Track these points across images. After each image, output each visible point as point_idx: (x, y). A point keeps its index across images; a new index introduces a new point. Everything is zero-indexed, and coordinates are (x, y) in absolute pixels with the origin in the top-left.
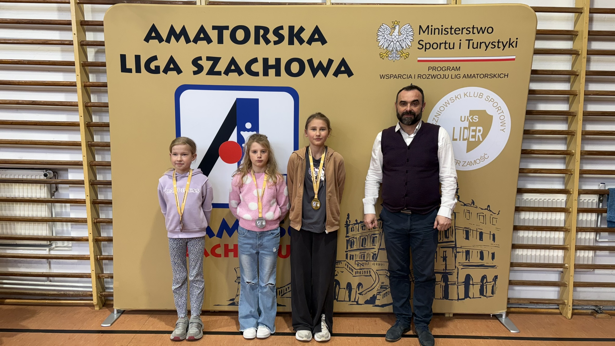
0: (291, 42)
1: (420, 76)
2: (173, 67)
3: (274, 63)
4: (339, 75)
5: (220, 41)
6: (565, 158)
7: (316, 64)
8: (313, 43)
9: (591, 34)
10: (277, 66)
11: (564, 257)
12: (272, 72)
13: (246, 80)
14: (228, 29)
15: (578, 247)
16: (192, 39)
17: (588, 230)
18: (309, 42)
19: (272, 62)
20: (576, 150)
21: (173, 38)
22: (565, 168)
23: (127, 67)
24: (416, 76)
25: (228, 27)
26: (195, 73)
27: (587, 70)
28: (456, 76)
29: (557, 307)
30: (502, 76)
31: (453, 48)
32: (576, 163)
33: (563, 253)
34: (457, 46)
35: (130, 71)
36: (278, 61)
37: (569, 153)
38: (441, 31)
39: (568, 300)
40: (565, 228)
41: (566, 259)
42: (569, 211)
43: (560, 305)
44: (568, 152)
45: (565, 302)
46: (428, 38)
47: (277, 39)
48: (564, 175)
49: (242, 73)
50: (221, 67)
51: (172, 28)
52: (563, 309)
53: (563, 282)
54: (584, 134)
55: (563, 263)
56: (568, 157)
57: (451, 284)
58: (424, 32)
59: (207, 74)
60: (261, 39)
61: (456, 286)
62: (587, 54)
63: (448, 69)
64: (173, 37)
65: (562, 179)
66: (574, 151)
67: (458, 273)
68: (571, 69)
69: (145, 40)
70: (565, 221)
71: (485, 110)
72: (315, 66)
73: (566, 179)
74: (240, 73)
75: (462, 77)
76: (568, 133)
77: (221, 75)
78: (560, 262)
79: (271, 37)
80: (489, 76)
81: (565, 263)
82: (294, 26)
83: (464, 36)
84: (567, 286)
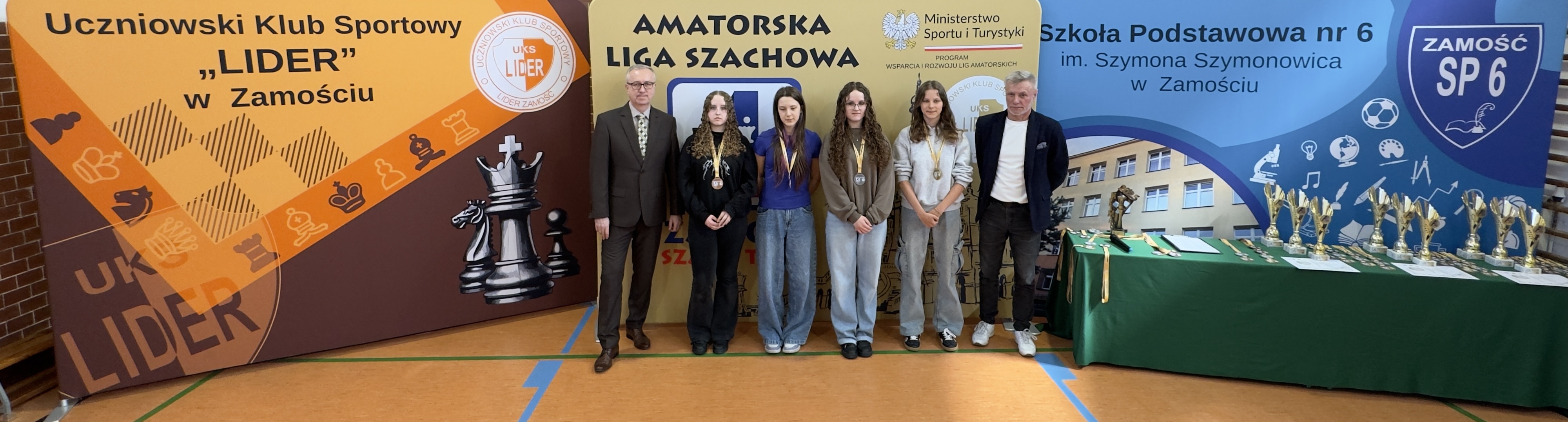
0: (793, 32)
1: (927, 66)
2: (665, 59)
3: (775, 54)
4: (844, 65)
5: (717, 31)
7: (819, 55)
8: (816, 33)
10: (778, 57)
12: (772, 63)
13: (745, 71)
14: (725, 19)
16: (686, 29)
18: (812, 32)
19: (772, 53)
21: (665, 29)
23: (615, 60)
24: (924, 66)
25: (725, 16)
26: (689, 65)
28: (964, 65)
30: (1010, 64)
31: (961, 37)
34: (964, 35)
35: (617, 64)
36: (779, 51)
38: (947, 20)
46: (934, 27)
47: (777, 29)
49: (741, 65)
50: (718, 58)
51: (664, 18)
57: (969, 286)
58: (930, 21)
59: (702, 66)
60: (761, 29)
61: (973, 288)
63: (956, 57)
64: (665, 27)
67: (975, 274)
69: (634, 31)
71: (995, 100)
72: (819, 56)
74: (738, 65)
75: (970, 66)
77: (717, 67)
79: (771, 26)
80: (997, 65)
82: (795, 16)
83: (971, 25)
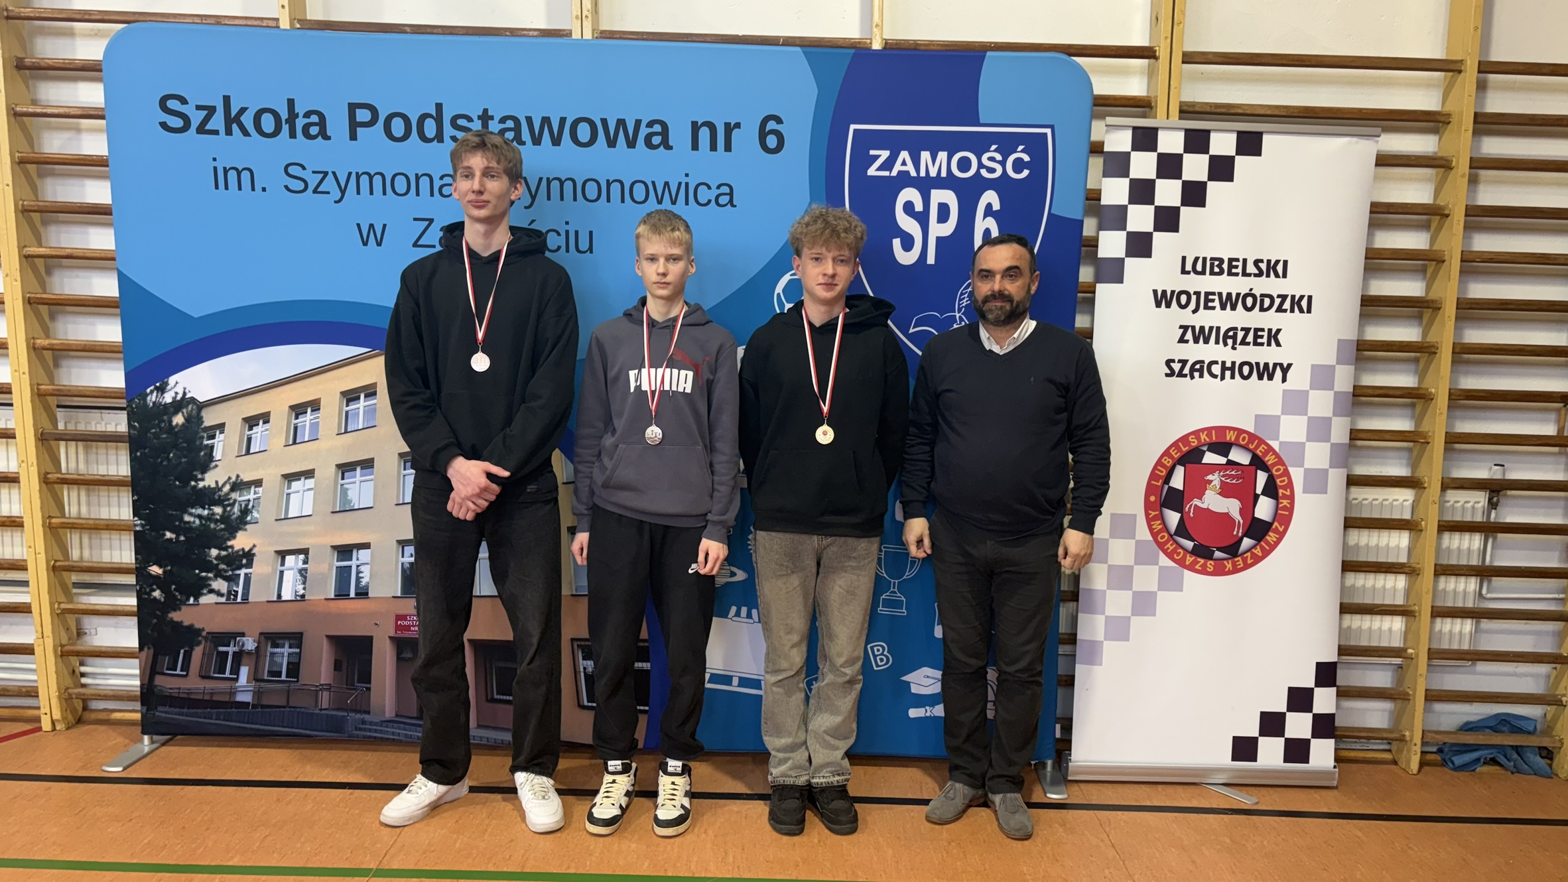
6: (1413, 406)
9: (1479, 120)
11: (1406, 633)
15: (1439, 609)
17: (1462, 572)
20: (1437, 388)
22: (1413, 429)
27: (1469, 203)
29: (1387, 747)
32: (1437, 417)
33: (1404, 624)
37: (1424, 394)
39: (1412, 731)
40: (1410, 567)
41: (1410, 636)
42: (1419, 528)
43: (1394, 743)
44: (1421, 392)
45: (1404, 736)
48: (1411, 444)
52: (1400, 751)
53: (1401, 689)
54: (1457, 350)
55: (1402, 646)
56: (1420, 404)
62: (1471, 168)
65: (1405, 454)
66: (1433, 390)
68: (1431, 202)
70: (1410, 550)
73: (1415, 453)
76: (1421, 348)
78: (1397, 643)
81: (1408, 646)
84: (1409, 700)
